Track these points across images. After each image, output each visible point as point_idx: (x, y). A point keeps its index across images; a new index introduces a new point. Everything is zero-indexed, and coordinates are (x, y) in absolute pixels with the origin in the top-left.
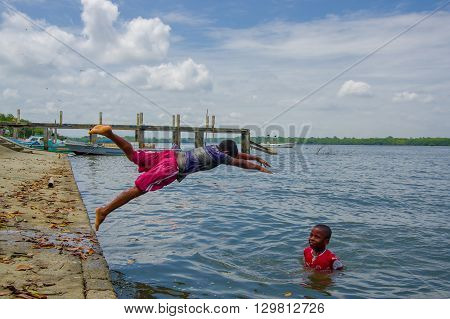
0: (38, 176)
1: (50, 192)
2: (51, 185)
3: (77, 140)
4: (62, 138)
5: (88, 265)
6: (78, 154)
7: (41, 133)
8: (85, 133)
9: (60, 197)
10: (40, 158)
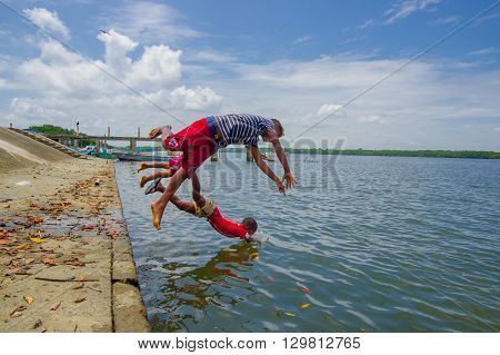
0: (88, 177)
1: (97, 189)
2: (97, 184)
3: (122, 149)
4: (110, 147)
5: (116, 243)
6: (121, 160)
7: (94, 144)
8: (128, 143)
9: (103, 193)
10: (93, 163)
